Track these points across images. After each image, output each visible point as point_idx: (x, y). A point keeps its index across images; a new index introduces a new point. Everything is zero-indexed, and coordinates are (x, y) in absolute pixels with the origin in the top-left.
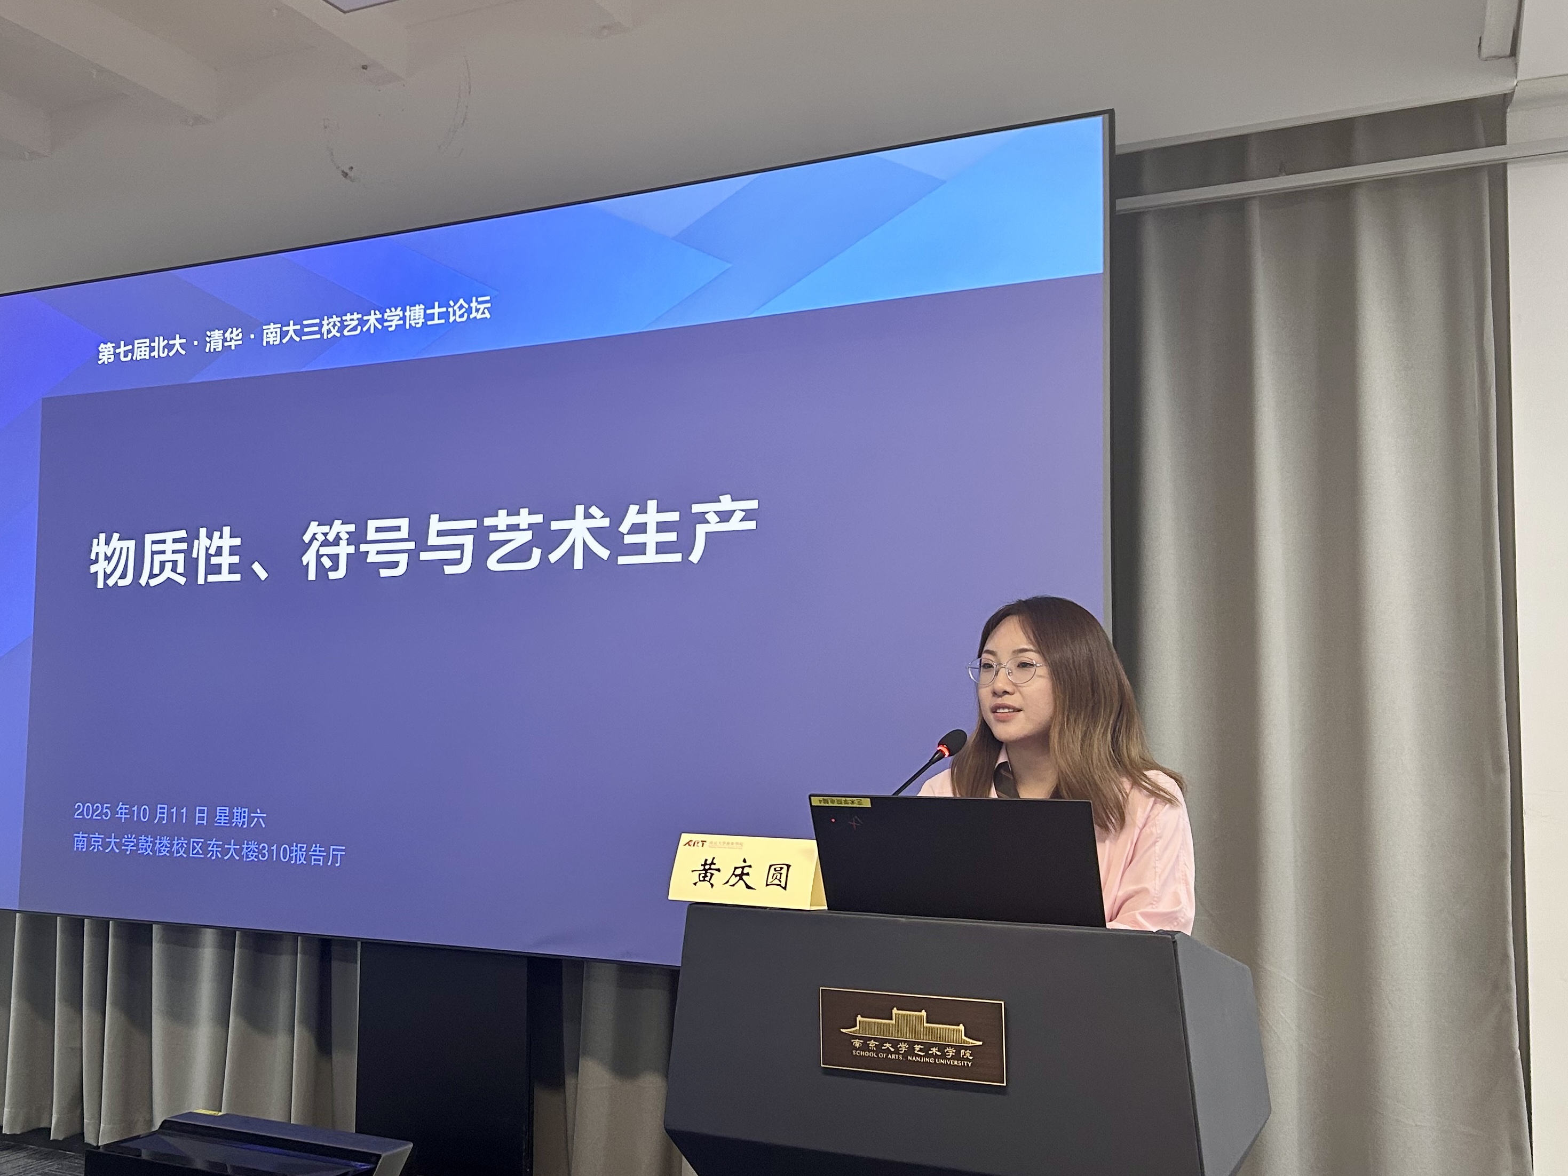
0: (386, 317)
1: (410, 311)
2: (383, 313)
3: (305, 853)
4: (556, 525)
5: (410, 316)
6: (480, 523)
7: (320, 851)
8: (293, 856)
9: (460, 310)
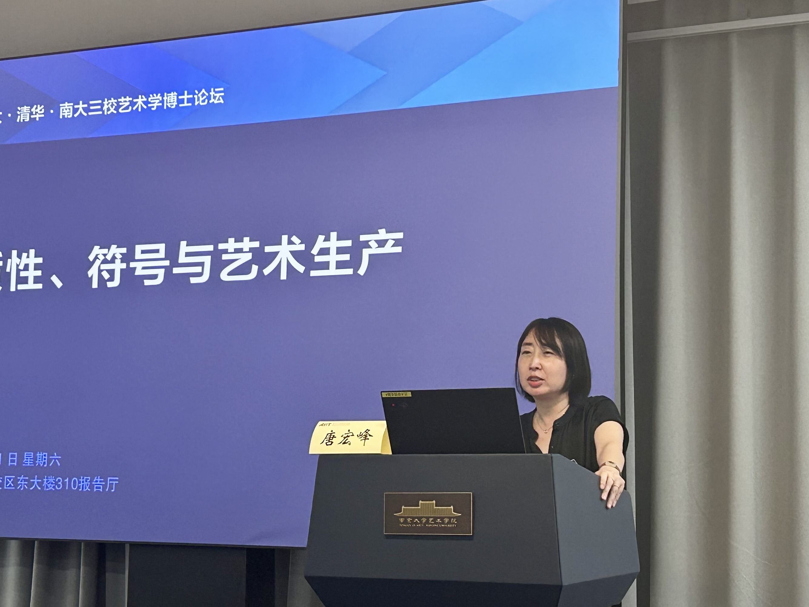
0: (149, 100)
1: (167, 96)
2: (147, 97)
3: (89, 483)
4: (268, 249)
5: (167, 100)
6: (216, 247)
7: (100, 481)
8: (80, 486)
9: (202, 97)
